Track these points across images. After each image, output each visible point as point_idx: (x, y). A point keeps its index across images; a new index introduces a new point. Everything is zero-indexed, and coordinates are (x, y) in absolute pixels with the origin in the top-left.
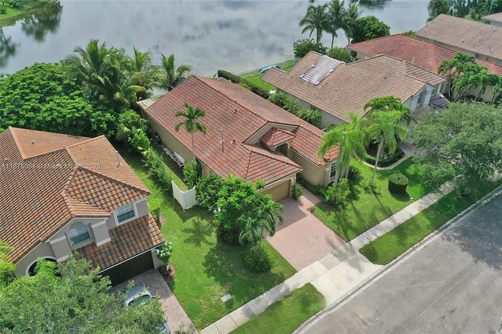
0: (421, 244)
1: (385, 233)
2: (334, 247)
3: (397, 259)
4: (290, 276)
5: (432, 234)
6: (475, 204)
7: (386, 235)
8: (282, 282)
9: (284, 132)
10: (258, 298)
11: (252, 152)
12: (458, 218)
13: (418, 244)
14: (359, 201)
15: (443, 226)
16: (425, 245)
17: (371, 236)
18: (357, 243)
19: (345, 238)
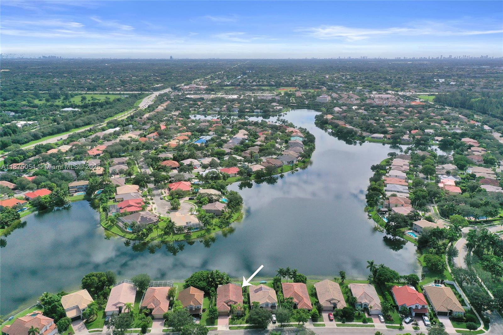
2: (226, 324)
4: (216, 325)
8: (214, 325)
9: (232, 302)
10: (209, 326)
11: (223, 304)
14: (239, 320)
17: (233, 326)
18: (230, 326)
19: (229, 324)
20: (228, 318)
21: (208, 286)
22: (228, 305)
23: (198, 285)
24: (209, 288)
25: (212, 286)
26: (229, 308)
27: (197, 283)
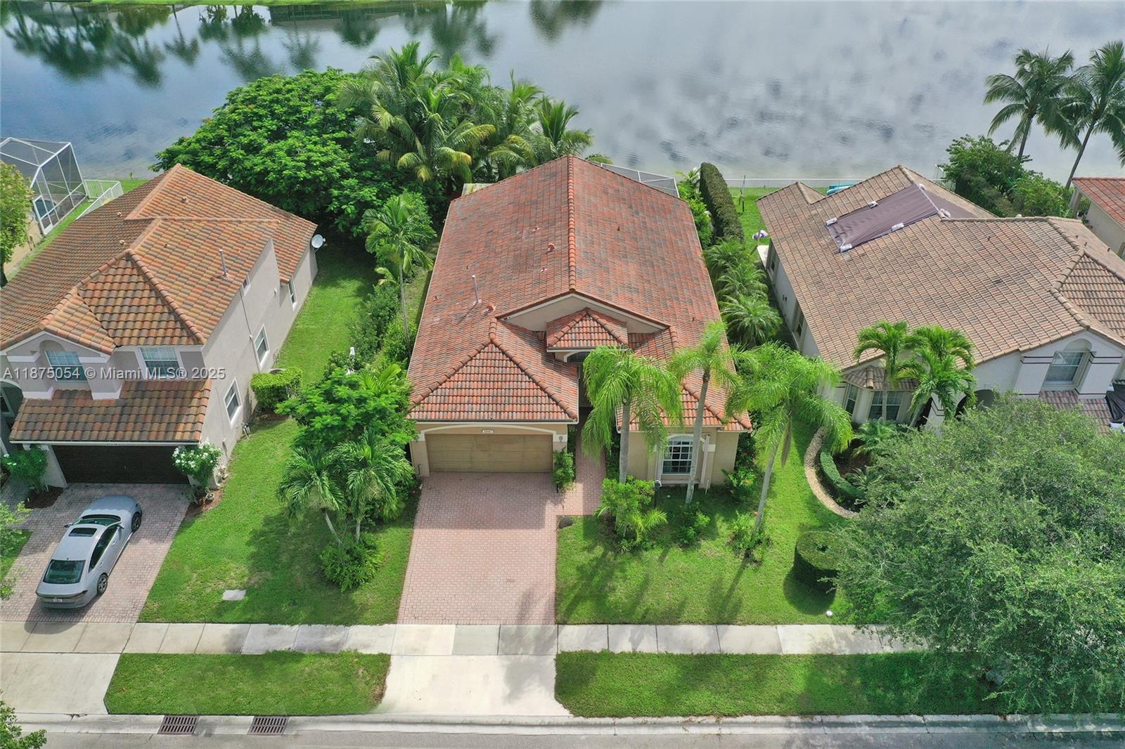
0: (717, 723)
1: (662, 650)
2: (522, 618)
3: (618, 720)
4: (375, 623)
5: (777, 719)
6: (998, 718)
7: (659, 656)
8: (347, 624)
9: (602, 326)
10: (279, 626)
11: (492, 342)
12: (901, 722)
13: (712, 719)
14: (690, 554)
15: (833, 718)
16: (725, 731)
17: (624, 639)
18: (576, 637)
19: (564, 613)
20: (552, 512)
21: (364, 182)
22: (551, 359)
23: (256, 162)
24: (368, 193)
25: (403, 180)
26: (567, 391)
27: (253, 149)
